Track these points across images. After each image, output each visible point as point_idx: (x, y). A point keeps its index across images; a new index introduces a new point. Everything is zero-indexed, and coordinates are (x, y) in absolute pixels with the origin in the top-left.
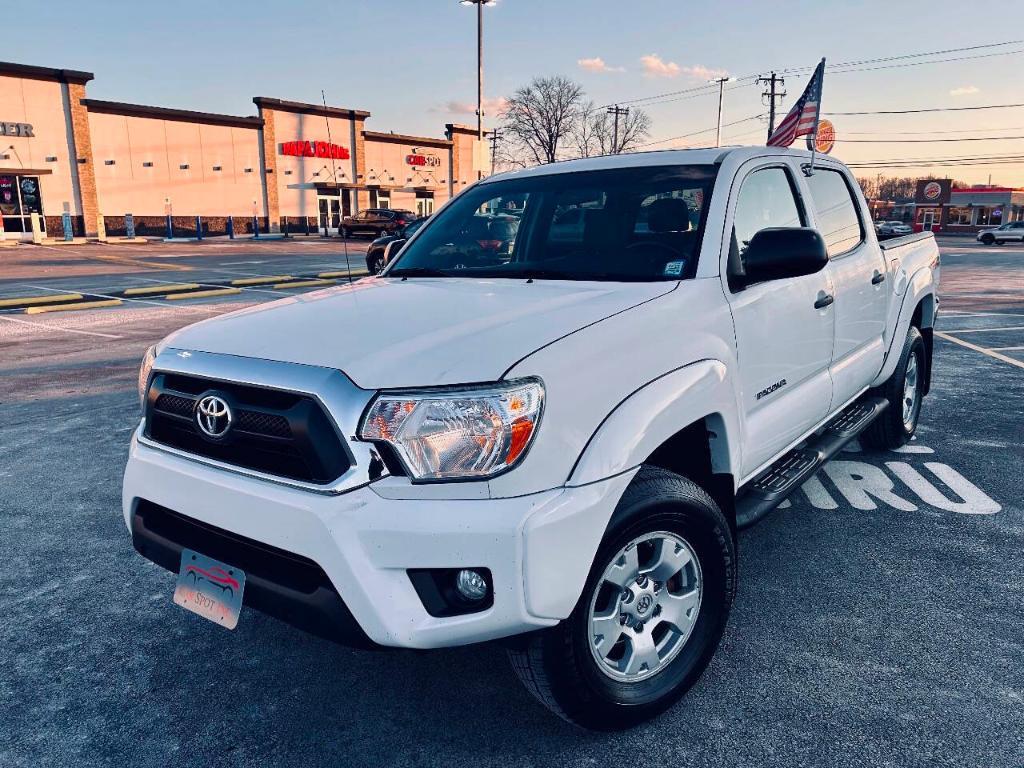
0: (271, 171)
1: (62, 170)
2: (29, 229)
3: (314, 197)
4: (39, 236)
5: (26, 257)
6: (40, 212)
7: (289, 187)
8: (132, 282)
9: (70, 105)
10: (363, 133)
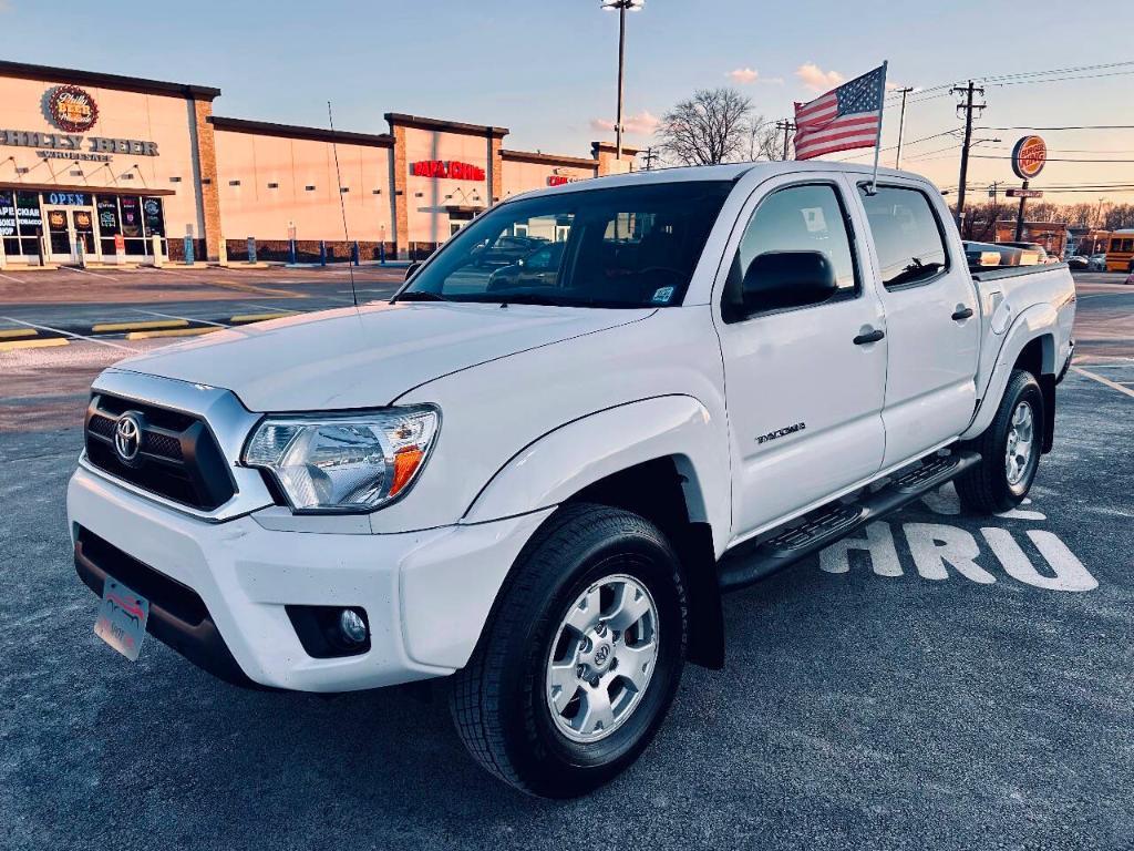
0: (400, 193)
1: (186, 190)
2: (151, 252)
3: (445, 220)
4: (160, 259)
5: (143, 281)
6: (162, 235)
7: (420, 210)
8: (243, 309)
9: (195, 123)
10: (501, 152)
